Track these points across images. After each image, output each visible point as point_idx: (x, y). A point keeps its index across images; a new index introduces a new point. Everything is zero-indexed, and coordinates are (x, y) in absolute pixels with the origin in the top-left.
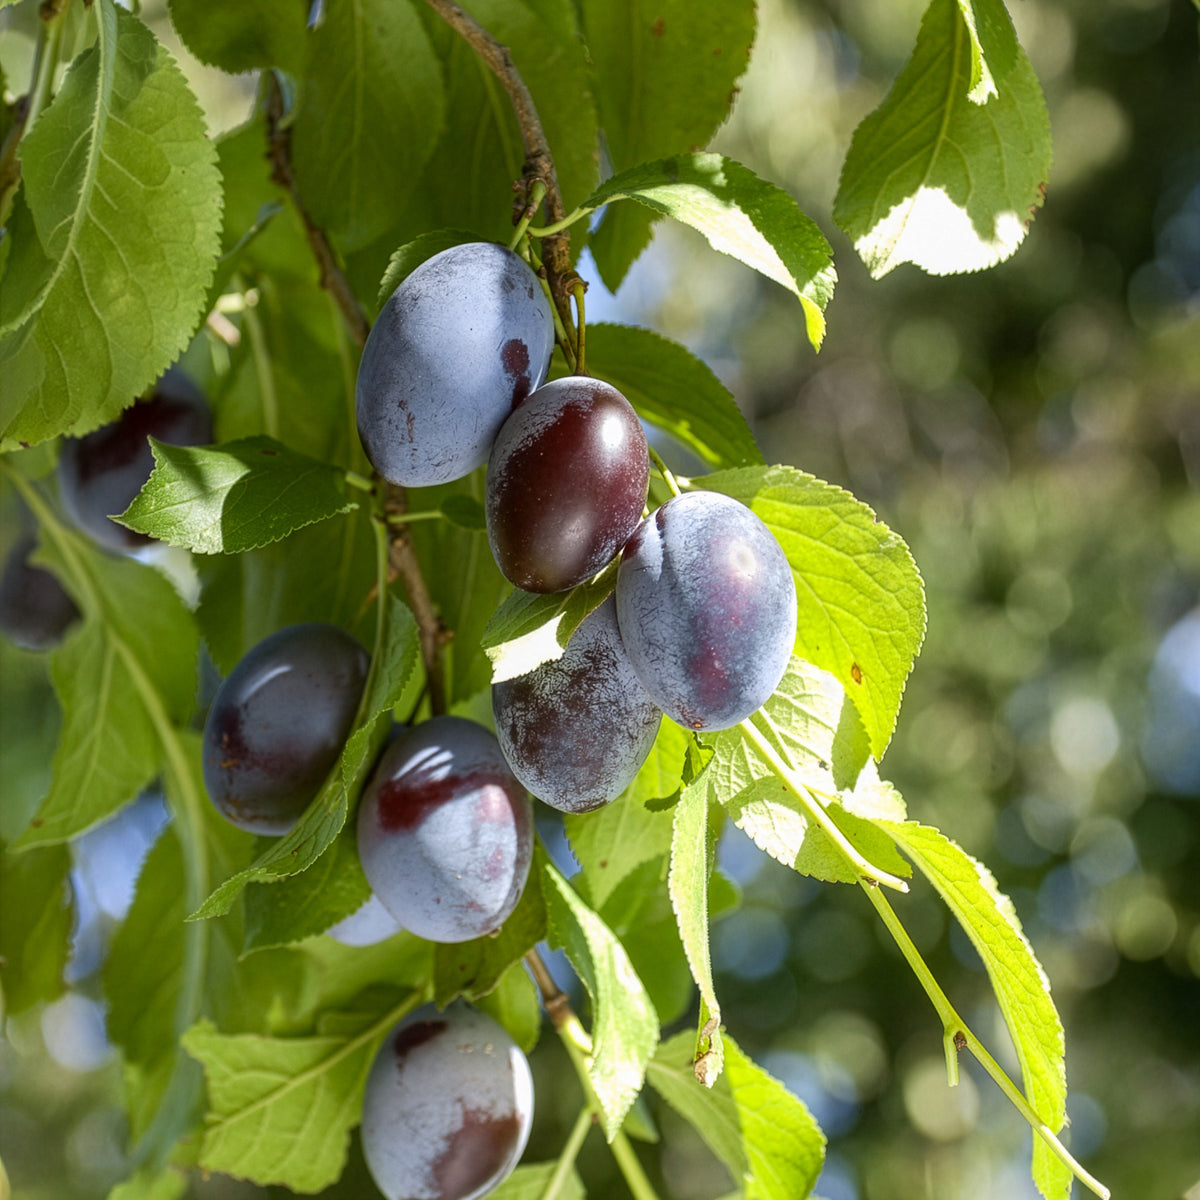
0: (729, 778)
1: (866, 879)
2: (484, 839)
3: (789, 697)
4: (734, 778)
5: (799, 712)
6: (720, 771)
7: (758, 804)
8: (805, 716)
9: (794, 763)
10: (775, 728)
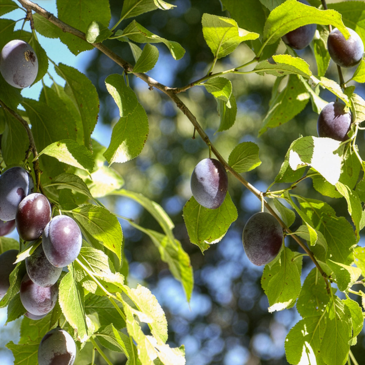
0: (80, 276)
1: (107, 295)
2: (40, 291)
3: (91, 257)
4: (81, 276)
5: (94, 259)
6: (78, 275)
7: (87, 281)
8: (95, 260)
9: (94, 271)
10: (89, 264)
